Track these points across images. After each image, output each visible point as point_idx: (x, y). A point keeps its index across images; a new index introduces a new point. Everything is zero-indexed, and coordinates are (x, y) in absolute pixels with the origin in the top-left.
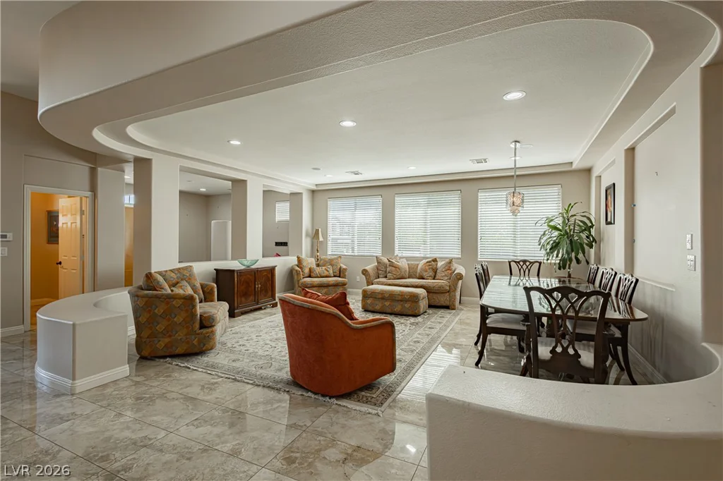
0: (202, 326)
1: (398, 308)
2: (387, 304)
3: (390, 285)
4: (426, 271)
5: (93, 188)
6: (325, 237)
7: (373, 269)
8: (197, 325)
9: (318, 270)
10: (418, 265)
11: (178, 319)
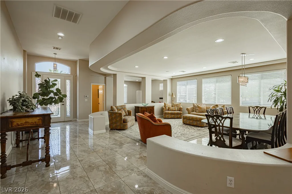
0: (124, 122)
1: (195, 124)
2: (191, 121)
3: (196, 115)
5: (105, 83)
6: (176, 95)
7: (191, 108)
8: (122, 122)
9: (172, 108)
10: (210, 107)
11: (118, 119)
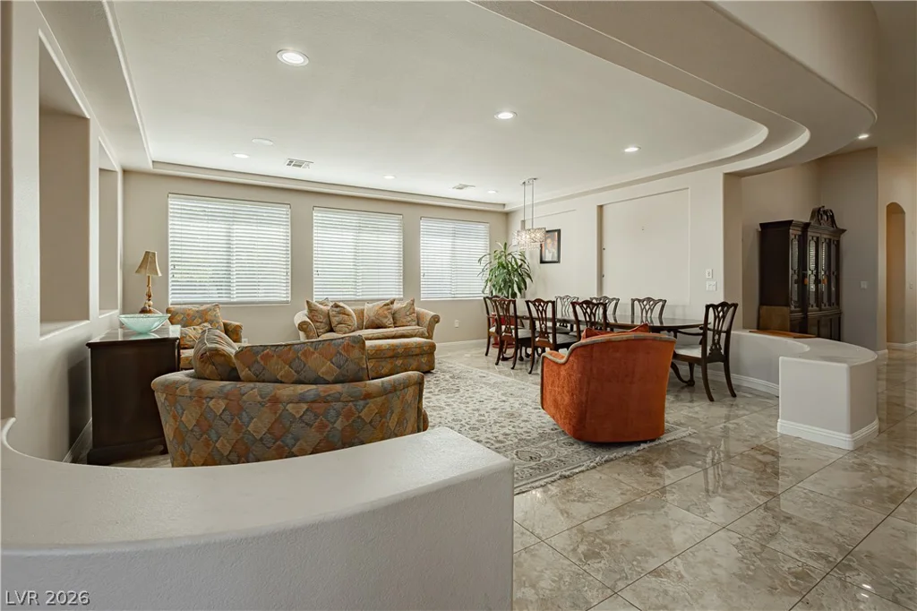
4: (386, 317)
6: (163, 266)
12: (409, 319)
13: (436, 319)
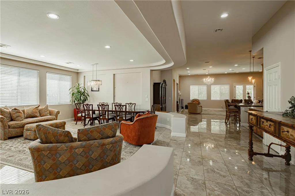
12: (46, 113)
13: (58, 113)
